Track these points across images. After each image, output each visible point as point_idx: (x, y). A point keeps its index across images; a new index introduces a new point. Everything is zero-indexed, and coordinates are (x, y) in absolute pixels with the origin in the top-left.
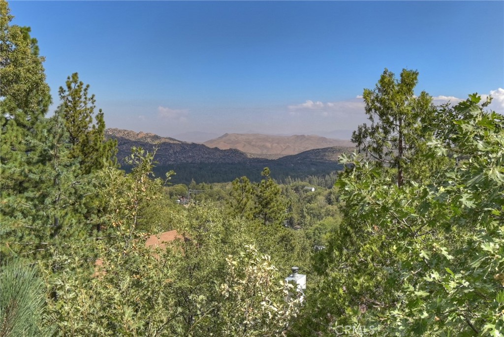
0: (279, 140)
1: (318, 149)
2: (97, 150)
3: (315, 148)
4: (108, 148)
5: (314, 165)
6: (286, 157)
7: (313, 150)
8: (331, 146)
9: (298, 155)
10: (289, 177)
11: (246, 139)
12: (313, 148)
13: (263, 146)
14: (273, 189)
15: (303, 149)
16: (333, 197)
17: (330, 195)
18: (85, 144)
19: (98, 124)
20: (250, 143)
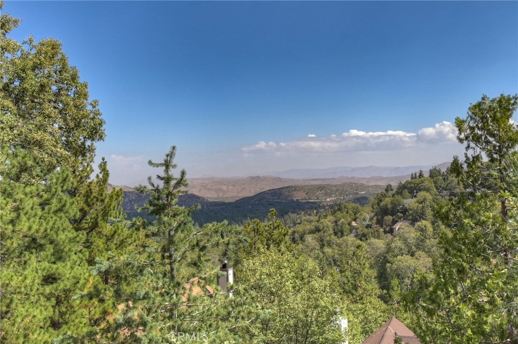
0: (234, 182)
1: (274, 189)
2: (103, 201)
3: (271, 188)
4: (115, 197)
5: (271, 205)
6: (243, 199)
7: (269, 190)
8: (287, 185)
9: (255, 196)
10: (249, 218)
11: (202, 183)
12: (268, 189)
13: (219, 189)
14: (280, 230)
15: (258, 190)
16: (297, 235)
17: (294, 235)
18: (88, 194)
19: (101, 173)
20: (205, 187)
